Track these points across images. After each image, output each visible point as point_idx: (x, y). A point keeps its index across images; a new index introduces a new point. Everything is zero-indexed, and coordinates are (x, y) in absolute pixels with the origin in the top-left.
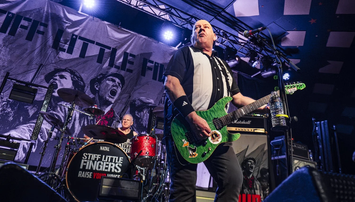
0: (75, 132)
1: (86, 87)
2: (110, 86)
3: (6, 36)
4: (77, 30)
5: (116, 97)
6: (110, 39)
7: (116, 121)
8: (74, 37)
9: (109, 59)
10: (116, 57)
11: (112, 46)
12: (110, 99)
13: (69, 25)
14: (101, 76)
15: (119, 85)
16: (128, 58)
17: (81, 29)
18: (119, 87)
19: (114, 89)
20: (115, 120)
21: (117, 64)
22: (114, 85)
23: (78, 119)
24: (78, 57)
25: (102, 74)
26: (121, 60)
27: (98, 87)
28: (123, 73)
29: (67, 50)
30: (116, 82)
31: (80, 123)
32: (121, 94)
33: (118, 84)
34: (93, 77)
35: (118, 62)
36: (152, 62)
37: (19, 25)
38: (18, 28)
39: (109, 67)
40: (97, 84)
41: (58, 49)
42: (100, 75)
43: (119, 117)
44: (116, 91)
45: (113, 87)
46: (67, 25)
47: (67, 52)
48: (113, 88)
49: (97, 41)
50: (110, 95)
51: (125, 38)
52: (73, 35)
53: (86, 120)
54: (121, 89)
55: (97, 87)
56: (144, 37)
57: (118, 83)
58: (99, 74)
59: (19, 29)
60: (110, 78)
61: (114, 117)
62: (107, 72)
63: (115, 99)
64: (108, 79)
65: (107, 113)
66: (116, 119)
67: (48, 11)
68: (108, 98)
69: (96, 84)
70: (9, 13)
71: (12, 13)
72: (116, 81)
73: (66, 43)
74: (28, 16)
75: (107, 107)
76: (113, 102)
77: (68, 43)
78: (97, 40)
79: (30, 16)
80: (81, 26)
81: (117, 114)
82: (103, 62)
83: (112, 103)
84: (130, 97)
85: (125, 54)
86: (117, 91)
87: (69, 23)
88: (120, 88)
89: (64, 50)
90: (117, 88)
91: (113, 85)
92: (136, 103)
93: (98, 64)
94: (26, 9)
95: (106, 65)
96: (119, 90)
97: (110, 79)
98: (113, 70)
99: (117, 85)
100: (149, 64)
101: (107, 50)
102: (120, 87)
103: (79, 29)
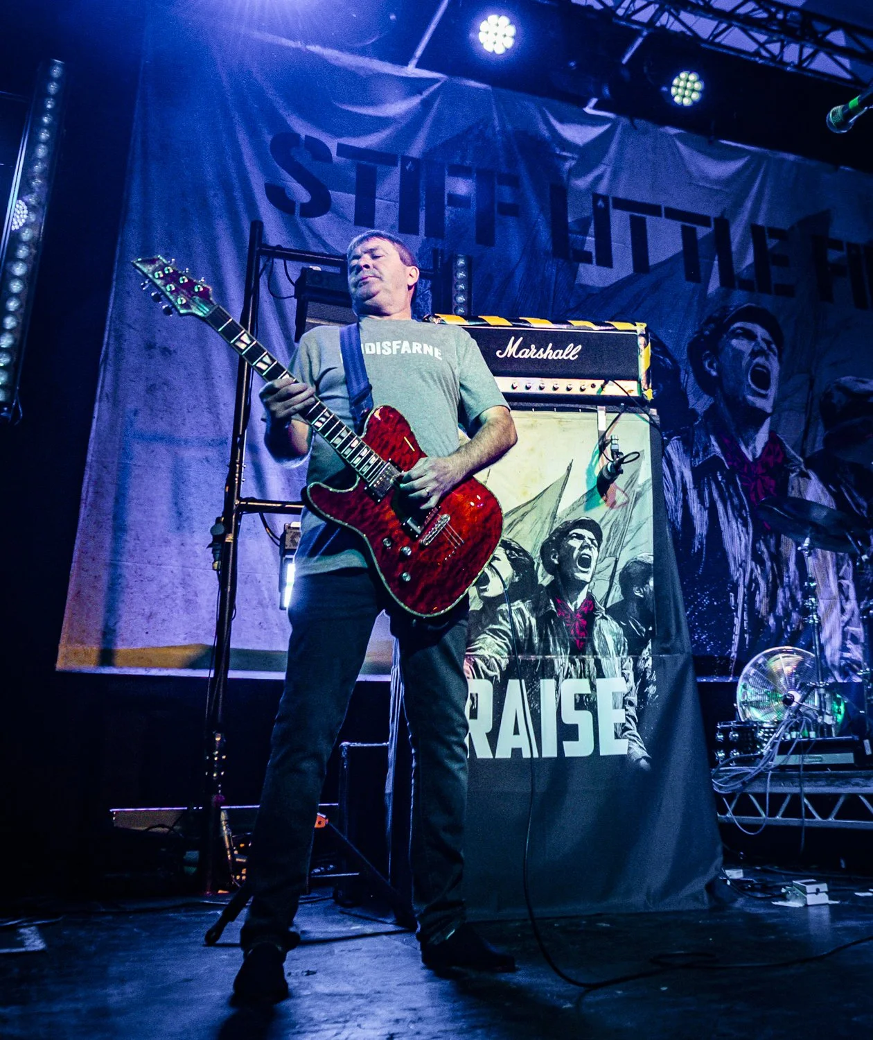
0: (698, 531)
1: (683, 372)
2: (746, 359)
3: (424, 244)
4: (599, 178)
5: (772, 392)
6: (698, 186)
7: (795, 474)
8: (600, 203)
9: (716, 262)
10: (734, 248)
11: (712, 212)
12: (759, 403)
13: (573, 163)
14: (712, 326)
15: (770, 348)
16: (769, 247)
17: (609, 170)
18: (772, 353)
19: (758, 365)
20: (793, 471)
21: (745, 276)
22: (756, 349)
23: (692, 486)
24: (631, 271)
25: (710, 320)
26: (750, 259)
27: (715, 365)
28: (767, 302)
29: (594, 254)
30: (759, 339)
31: (700, 497)
32: (784, 378)
33: (764, 346)
34: (689, 333)
35: (744, 267)
36: (837, 245)
37: (444, 195)
38: (443, 208)
39: (724, 289)
40: (708, 355)
41: (571, 255)
42: (707, 323)
43: (801, 460)
44: (765, 371)
45: (754, 359)
46: (568, 165)
47: (598, 264)
48: (755, 361)
49: (667, 205)
50: (753, 386)
51: (739, 172)
52: (597, 197)
53: (714, 487)
54: (780, 361)
55: (711, 365)
56: (791, 157)
57: (764, 340)
58: (703, 321)
59: (448, 212)
60: (738, 328)
61: (787, 460)
62: (725, 308)
63: (771, 400)
64: (733, 331)
65: (764, 449)
66: (793, 466)
67: (503, 126)
68: (750, 398)
69: (706, 359)
70: (406, 159)
71: (412, 159)
72: (756, 337)
73: (586, 234)
74: (457, 160)
75: (757, 431)
76: (769, 410)
77: (592, 230)
78: (664, 201)
79: (463, 158)
80: (606, 160)
81: (793, 448)
82: (702, 274)
83: (766, 415)
84: (812, 381)
85: (757, 233)
86: (770, 368)
87: (573, 159)
88: (776, 359)
89: (587, 258)
90: (767, 359)
91: (753, 350)
92: (835, 401)
93: (693, 284)
94: (446, 135)
95: (714, 285)
96: (774, 366)
97: (739, 331)
98: (739, 298)
99: (761, 347)
100: (833, 255)
101: (702, 232)
102: (775, 354)
103: (606, 169)
